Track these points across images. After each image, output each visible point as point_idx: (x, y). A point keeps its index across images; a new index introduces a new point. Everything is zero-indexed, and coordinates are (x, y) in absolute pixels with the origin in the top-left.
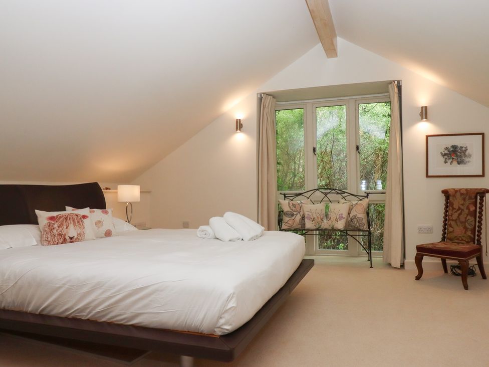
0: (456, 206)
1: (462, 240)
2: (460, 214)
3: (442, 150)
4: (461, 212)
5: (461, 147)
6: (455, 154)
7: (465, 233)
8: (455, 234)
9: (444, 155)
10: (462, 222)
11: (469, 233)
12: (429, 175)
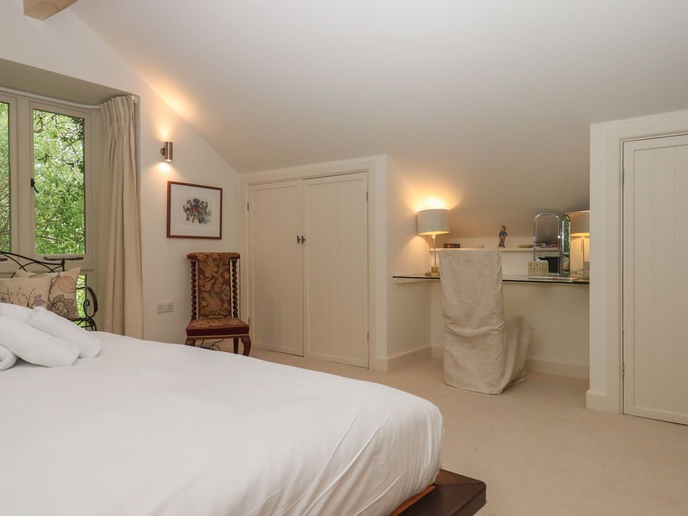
0: (208, 274)
1: (219, 314)
2: (213, 284)
3: (185, 203)
4: (215, 281)
5: (203, 202)
6: (196, 210)
7: (222, 306)
8: (210, 309)
9: (187, 210)
10: (216, 294)
11: (226, 305)
12: (171, 234)
